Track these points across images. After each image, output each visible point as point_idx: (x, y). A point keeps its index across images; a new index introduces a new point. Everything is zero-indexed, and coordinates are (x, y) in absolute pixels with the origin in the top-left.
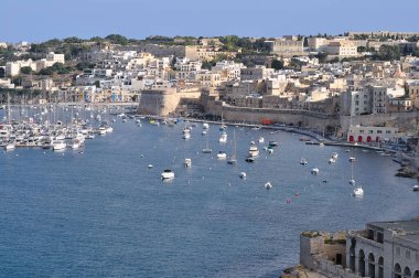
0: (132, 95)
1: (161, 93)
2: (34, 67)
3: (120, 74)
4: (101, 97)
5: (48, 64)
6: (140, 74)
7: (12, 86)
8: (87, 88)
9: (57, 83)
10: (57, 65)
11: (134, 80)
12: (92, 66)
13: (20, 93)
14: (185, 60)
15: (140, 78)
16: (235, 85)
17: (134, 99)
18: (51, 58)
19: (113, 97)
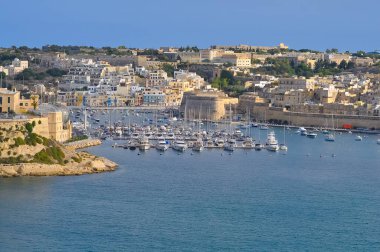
0: (126, 100)
1: (213, 99)
2: (6, 72)
3: (102, 80)
4: (98, 101)
5: (18, 70)
6: (121, 81)
10: (25, 70)
11: (118, 86)
15: (123, 85)
16: (286, 93)
17: (127, 103)
18: (19, 65)
19: (109, 101)
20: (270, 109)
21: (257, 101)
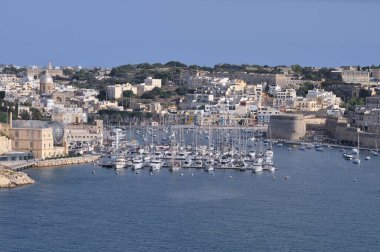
0: (239, 119)
2: (135, 90)
3: (223, 99)
4: (210, 121)
5: (148, 88)
6: (242, 99)
7: (121, 109)
8: (196, 112)
9: (165, 107)
10: (156, 89)
11: (237, 105)
12: (192, 92)
13: (132, 115)
14: (278, 88)
15: (243, 104)
16: (367, 112)
17: (241, 123)
18: (150, 83)
19: (221, 121)
20: (348, 129)
21: (339, 121)
